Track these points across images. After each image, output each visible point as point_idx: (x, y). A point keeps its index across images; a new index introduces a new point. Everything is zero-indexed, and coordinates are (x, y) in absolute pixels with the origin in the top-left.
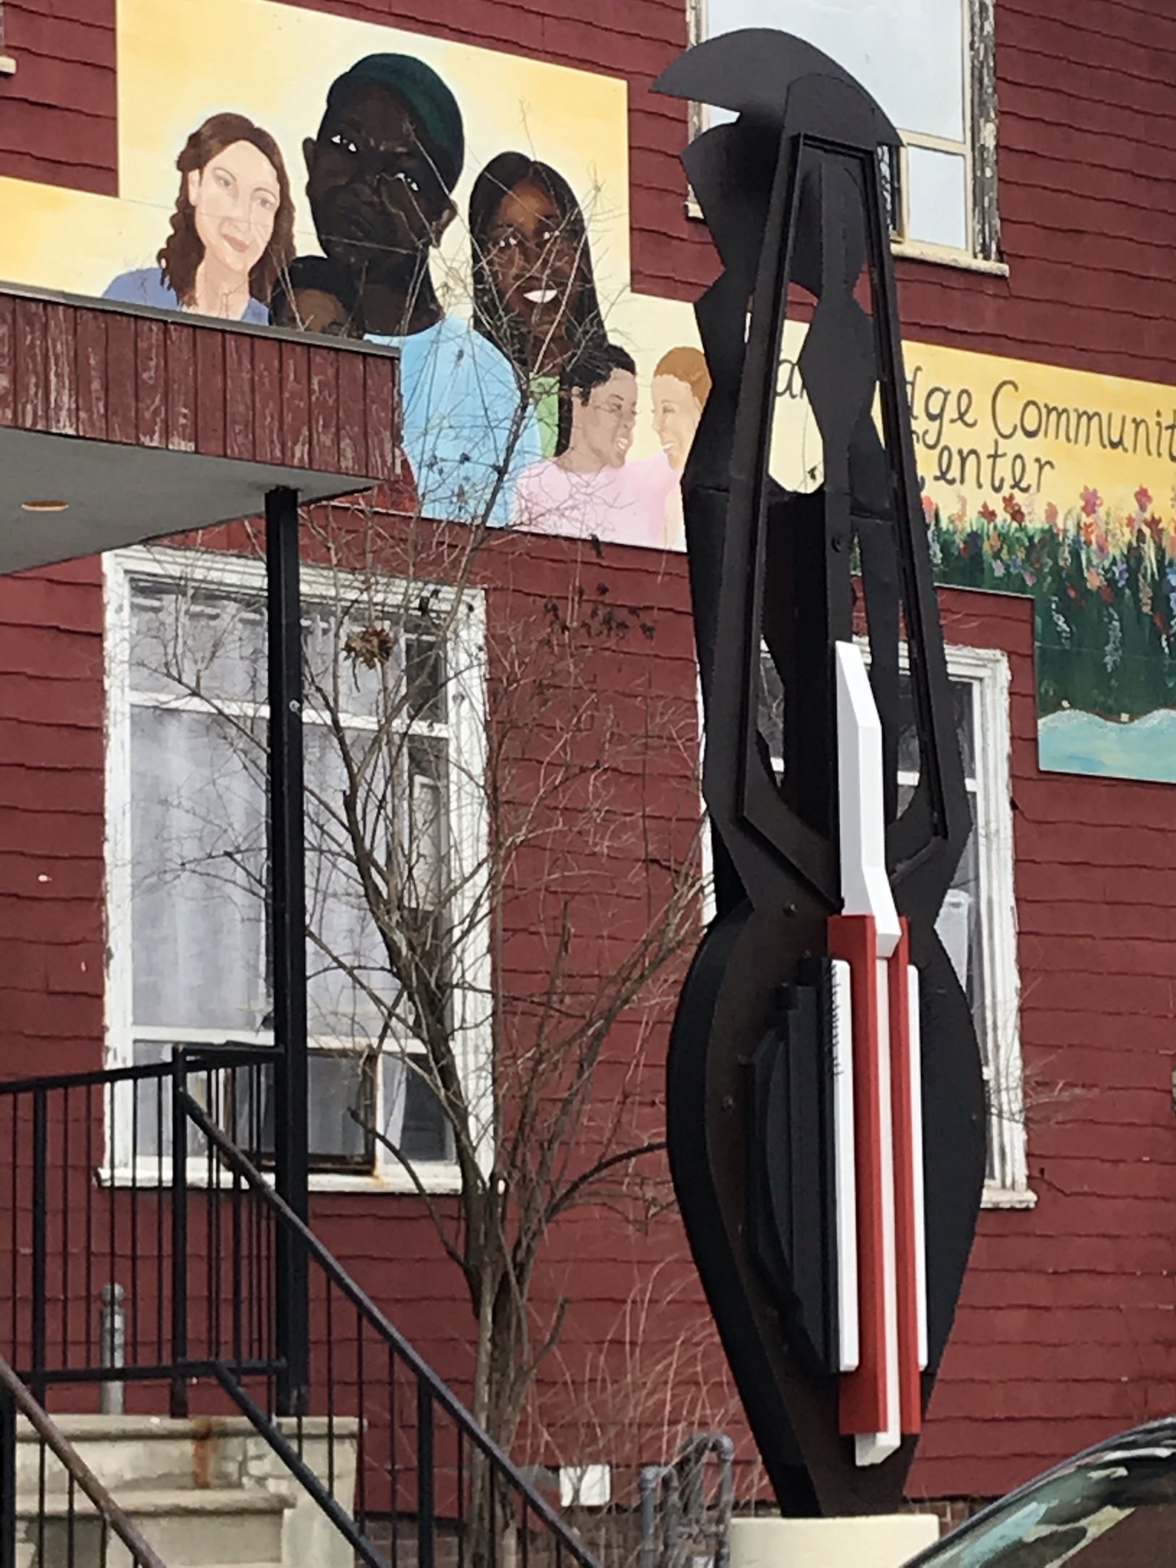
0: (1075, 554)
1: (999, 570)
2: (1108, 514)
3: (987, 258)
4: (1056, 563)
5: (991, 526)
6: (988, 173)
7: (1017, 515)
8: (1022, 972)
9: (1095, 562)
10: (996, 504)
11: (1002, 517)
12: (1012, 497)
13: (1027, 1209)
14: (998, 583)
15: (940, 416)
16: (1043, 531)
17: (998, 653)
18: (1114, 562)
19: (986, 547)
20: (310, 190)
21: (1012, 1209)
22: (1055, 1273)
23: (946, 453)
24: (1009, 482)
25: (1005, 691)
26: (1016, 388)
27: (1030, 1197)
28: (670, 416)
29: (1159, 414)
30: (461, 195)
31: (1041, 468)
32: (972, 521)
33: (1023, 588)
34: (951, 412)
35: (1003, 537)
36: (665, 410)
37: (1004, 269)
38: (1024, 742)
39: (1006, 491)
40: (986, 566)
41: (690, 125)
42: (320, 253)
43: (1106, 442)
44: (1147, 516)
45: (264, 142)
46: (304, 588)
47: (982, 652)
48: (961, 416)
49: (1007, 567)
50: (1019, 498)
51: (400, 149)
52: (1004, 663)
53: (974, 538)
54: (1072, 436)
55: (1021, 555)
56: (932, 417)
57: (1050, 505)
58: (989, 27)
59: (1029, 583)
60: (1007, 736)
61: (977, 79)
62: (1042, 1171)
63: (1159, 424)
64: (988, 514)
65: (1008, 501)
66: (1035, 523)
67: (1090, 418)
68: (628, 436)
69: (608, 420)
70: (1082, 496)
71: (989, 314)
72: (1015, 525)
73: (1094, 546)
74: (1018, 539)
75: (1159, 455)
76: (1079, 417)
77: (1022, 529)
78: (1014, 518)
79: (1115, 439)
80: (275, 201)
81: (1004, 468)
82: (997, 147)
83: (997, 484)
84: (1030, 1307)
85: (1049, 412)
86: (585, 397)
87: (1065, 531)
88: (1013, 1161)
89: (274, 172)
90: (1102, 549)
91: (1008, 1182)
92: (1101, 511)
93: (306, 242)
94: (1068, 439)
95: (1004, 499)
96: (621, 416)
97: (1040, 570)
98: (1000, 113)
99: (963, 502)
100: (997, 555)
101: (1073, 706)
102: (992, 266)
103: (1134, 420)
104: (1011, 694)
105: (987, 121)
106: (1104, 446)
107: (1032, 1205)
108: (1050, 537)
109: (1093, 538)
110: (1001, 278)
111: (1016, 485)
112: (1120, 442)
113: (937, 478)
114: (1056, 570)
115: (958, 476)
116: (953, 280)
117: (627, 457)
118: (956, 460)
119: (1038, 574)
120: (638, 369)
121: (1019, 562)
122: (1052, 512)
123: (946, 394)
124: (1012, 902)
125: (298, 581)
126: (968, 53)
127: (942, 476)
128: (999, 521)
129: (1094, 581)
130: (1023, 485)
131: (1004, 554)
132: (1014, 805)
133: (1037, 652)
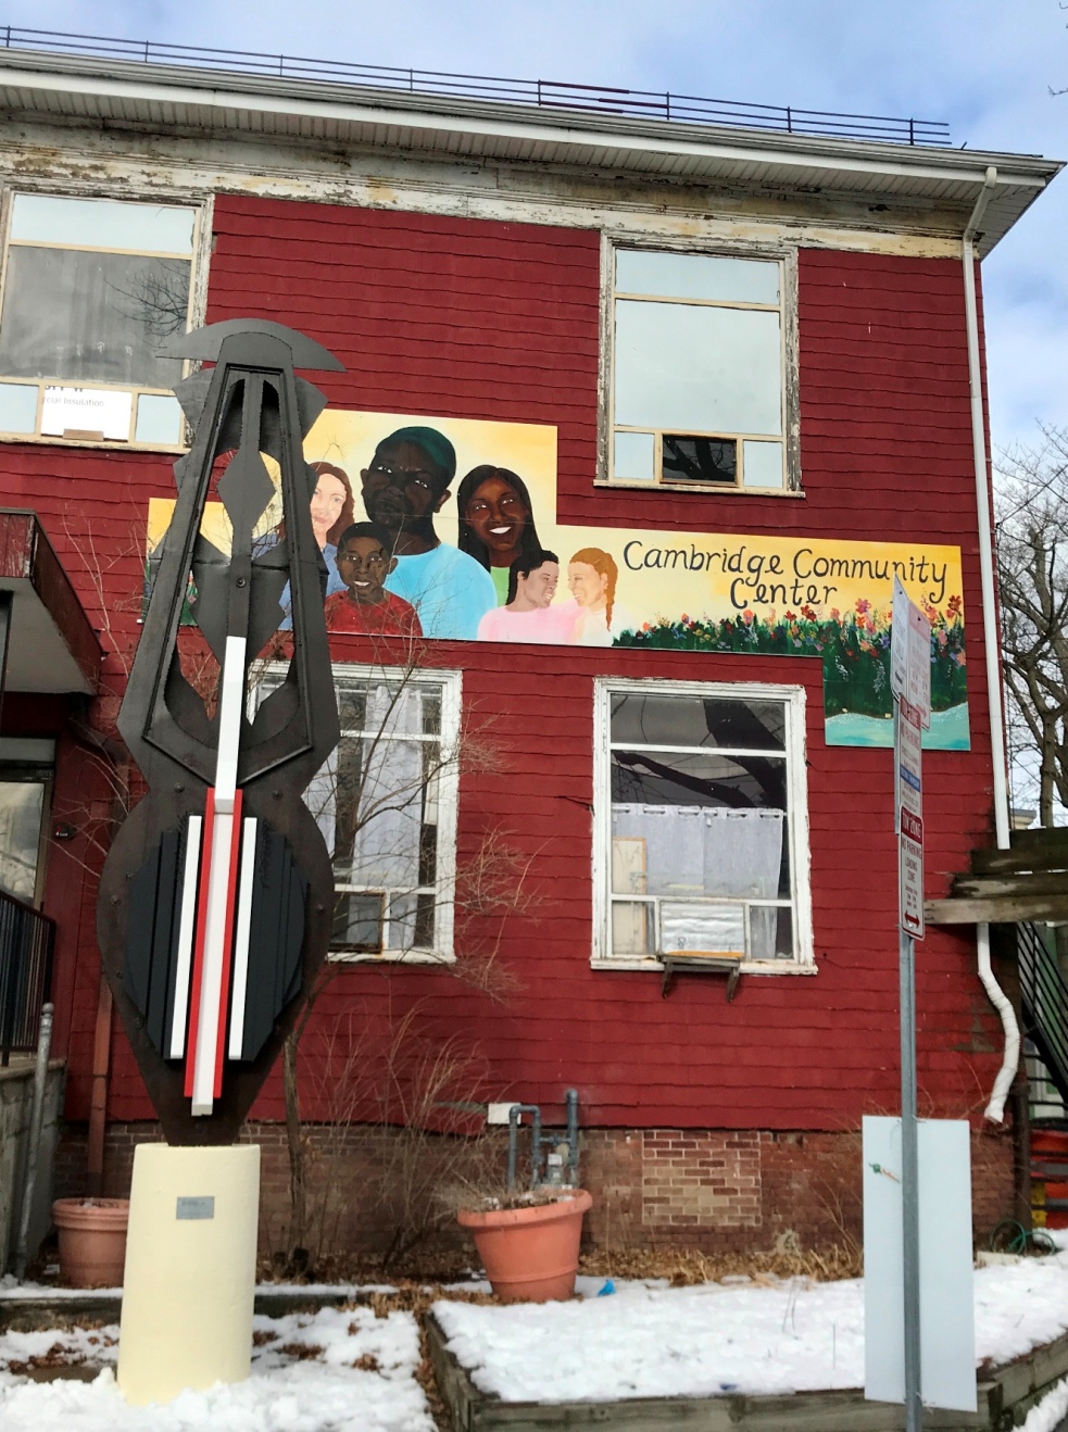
0: (852, 632)
1: (798, 644)
2: (875, 612)
3: (794, 490)
4: (838, 637)
5: (793, 622)
6: (795, 448)
7: (811, 615)
8: (813, 849)
9: (866, 636)
10: (796, 611)
11: (800, 617)
12: (807, 607)
13: (812, 976)
14: (798, 650)
15: (758, 570)
16: (829, 622)
17: (798, 687)
18: (880, 635)
19: (789, 632)
21: (801, 975)
22: (834, 1010)
23: (762, 588)
24: (805, 599)
25: (804, 706)
26: (810, 552)
27: (814, 969)
28: (579, 582)
29: (912, 559)
31: (828, 591)
32: (780, 619)
33: (814, 651)
34: (766, 566)
35: (801, 628)
36: (576, 579)
37: (803, 494)
38: (815, 730)
39: (803, 604)
40: (789, 643)
42: (368, 520)
43: (874, 575)
47: (787, 686)
48: (773, 569)
49: (804, 643)
50: (812, 607)
51: (418, 470)
52: (803, 691)
53: (781, 630)
54: (850, 573)
55: (813, 635)
56: (752, 571)
57: (834, 609)
59: (819, 649)
60: (804, 728)
61: (789, 403)
62: (825, 955)
63: (912, 564)
64: (790, 616)
65: (805, 610)
66: (824, 617)
67: (862, 565)
68: (552, 593)
69: (540, 585)
70: (856, 604)
71: (793, 519)
72: (809, 621)
73: (865, 629)
74: (811, 628)
75: (912, 579)
76: (855, 564)
77: (816, 623)
78: (808, 617)
79: (880, 573)
80: (343, 499)
81: (802, 593)
82: (801, 435)
83: (797, 601)
84: (815, 1028)
85: (834, 563)
86: (526, 576)
87: (845, 623)
88: (806, 949)
89: (343, 486)
90: (871, 630)
91: (802, 961)
92: (871, 611)
94: (847, 576)
95: (802, 608)
96: (548, 584)
97: (827, 643)
98: (802, 419)
99: (774, 611)
100: (797, 637)
101: (851, 710)
102: (798, 493)
103: (894, 563)
104: (807, 707)
105: (794, 424)
106: (872, 577)
107: (815, 973)
108: (834, 627)
109: (865, 624)
110: (801, 498)
111: (811, 600)
112: (885, 574)
113: (755, 601)
114: (839, 642)
115: (770, 600)
116: (770, 502)
117: (552, 602)
118: (769, 591)
119: (826, 645)
120: (560, 560)
121: (812, 639)
122: (835, 613)
123: (762, 559)
124: (807, 814)
126: (784, 392)
127: (760, 599)
128: (798, 620)
129: (865, 646)
130: (815, 600)
131: (802, 636)
132: (807, 763)
133: (824, 685)
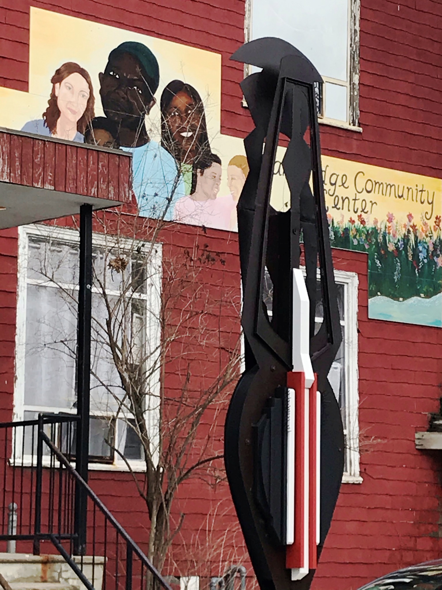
0: (384, 237)
1: (356, 243)
2: (397, 223)
3: (354, 125)
4: (377, 240)
5: (353, 226)
6: (356, 93)
7: (363, 222)
8: (360, 394)
9: (391, 240)
10: (355, 217)
11: (357, 223)
12: (361, 215)
13: (359, 484)
14: (355, 247)
15: (335, 184)
16: (372, 228)
17: (354, 274)
18: (399, 241)
19: (351, 234)
20: (101, 92)
21: (354, 484)
22: (369, 508)
23: (337, 198)
24: (360, 209)
25: (357, 288)
26: (364, 175)
27: (360, 480)
28: (234, 181)
29: (417, 186)
30: (158, 95)
31: (372, 204)
32: (346, 224)
33: (364, 249)
34: (339, 183)
35: (357, 230)
36: (232, 179)
37: (360, 129)
38: (363, 308)
39: (359, 213)
40: (351, 240)
41: (244, 72)
42: (104, 116)
43: (397, 195)
44: (412, 224)
45: (84, 73)
46: (93, 241)
47: (348, 273)
48: (343, 184)
49: (359, 242)
50: (364, 216)
51: (136, 78)
52: (357, 276)
53: (346, 230)
54: (384, 193)
55: (364, 237)
56: (332, 184)
57: (375, 219)
58: (357, 39)
59: (367, 247)
60: (357, 305)
61: (352, 58)
62: (365, 470)
63: (417, 189)
64: (352, 222)
65: (360, 216)
66: (370, 225)
67: (391, 187)
68: (218, 188)
69: (210, 182)
70: (387, 216)
71: (355, 146)
72: (362, 226)
73: (391, 235)
74: (363, 231)
75: (417, 201)
76: (387, 186)
77: (364, 227)
78: (361, 223)
79: (400, 195)
80: (88, 96)
81: (358, 204)
82: (359, 84)
83: (356, 210)
84: (359, 521)
85: (376, 183)
86: (202, 173)
87: (381, 229)
88: (355, 465)
89: (88, 85)
90: (394, 236)
91: (352, 474)
92: (394, 221)
93: (99, 111)
94: (383, 194)
95: (358, 216)
96: (215, 181)
97: (371, 243)
98: (361, 71)
99: (343, 216)
100: (355, 237)
101: (382, 294)
102: (356, 128)
103: (408, 188)
104: (359, 289)
105: (356, 74)
106: (396, 197)
107: (361, 482)
108: (375, 232)
109: (391, 231)
110: (360, 133)
111: (363, 211)
112: (402, 196)
113: (333, 207)
114: (377, 243)
115: (341, 208)
116: (341, 133)
117: (217, 196)
118: (341, 201)
119: (370, 245)
120: (222, 163)
121: (363, 240)
122: (376, 222)
123: (338, 176)
124: (357, 368)
125: (91, 239)
126: (349, 49)
127: (335, 206)
128: (356, 224)
129: (391, 248)
130: (365, 211)
131: (358, 237)
132: (358, 331)
133: (369, 273)
